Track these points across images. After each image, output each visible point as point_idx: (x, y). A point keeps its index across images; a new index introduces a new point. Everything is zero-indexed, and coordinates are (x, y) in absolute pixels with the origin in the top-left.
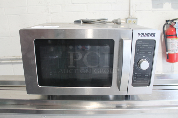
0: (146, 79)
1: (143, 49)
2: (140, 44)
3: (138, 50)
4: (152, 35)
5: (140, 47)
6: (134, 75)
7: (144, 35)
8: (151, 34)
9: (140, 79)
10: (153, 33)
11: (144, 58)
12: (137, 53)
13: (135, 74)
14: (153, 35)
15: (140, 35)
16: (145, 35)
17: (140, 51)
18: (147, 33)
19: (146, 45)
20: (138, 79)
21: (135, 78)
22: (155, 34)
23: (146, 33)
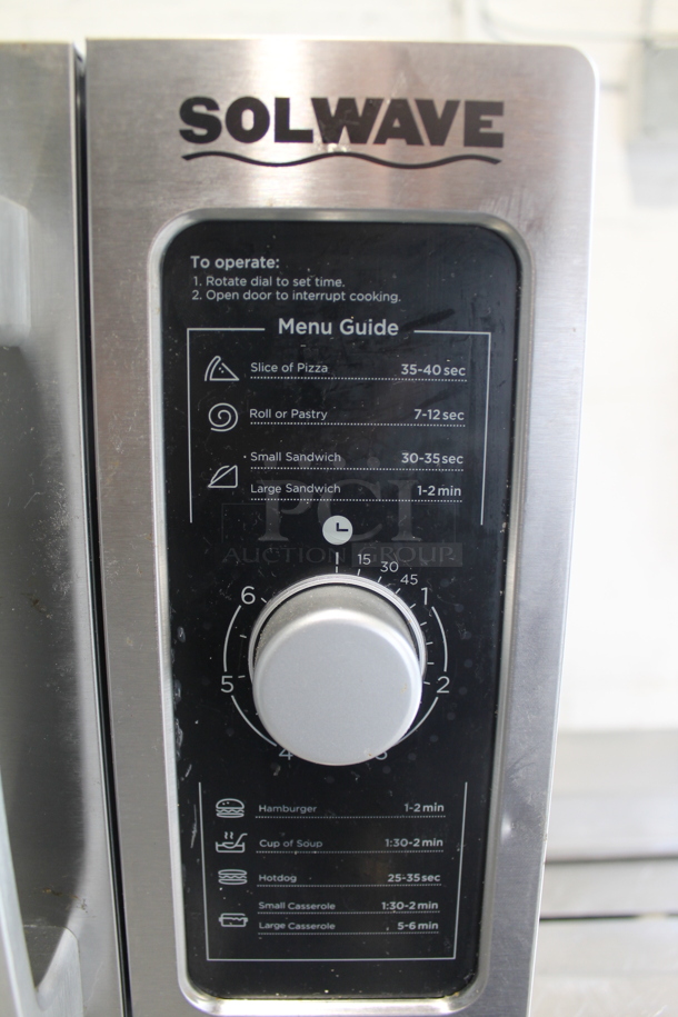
0: (406, 893)
1: (310, 394)
2: (239, 312)
3: (224, 419)
4: (438, 138)
5: (238, 353)
6: (199, 830)
7: (285, 135)
8: (426, 106)
9: (320, 897)
10: (464, 97)
11: (346, 559)
12: (204, 471)
13: (223, 812)
14: (472, 137)
15: (226, 141)
16: (304, 136)
17: (248, 437)
18: (346, 104)
19: (349, 328)
20: (273, 895)
21: (234, 877)
22: (496, 108)
23: (319, 105)
